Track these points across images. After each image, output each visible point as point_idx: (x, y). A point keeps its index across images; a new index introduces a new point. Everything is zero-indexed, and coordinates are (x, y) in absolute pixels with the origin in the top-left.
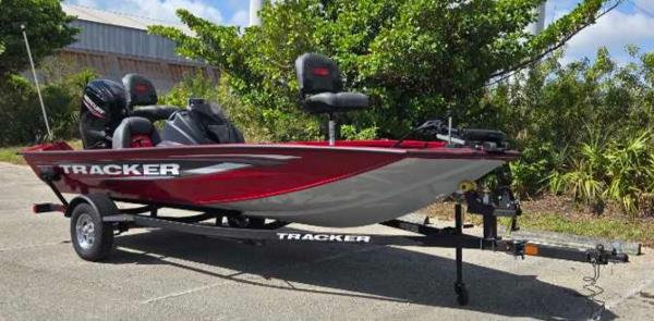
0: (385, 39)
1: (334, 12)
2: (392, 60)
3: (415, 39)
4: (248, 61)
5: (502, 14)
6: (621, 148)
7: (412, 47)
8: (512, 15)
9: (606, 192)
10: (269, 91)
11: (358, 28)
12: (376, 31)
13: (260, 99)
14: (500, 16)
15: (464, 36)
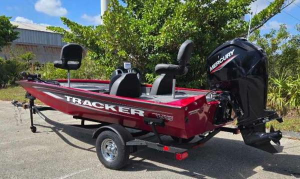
0: (168, 26)
1: (140, 14)
2: (172, 37)
3: (184, 25)
4: (97, 43)
5: (231, 9)
6: (294, 79)
7: (183, 30)
8: (237, 10)
9: (287, 103)
10: (109, 57)
11: (153, 21)
12: (163, 22)
13: (104, 62)
14: (230, 10)
15: (210, 23)
